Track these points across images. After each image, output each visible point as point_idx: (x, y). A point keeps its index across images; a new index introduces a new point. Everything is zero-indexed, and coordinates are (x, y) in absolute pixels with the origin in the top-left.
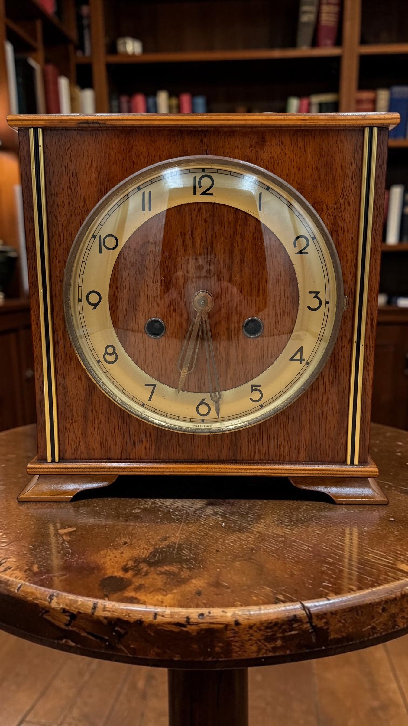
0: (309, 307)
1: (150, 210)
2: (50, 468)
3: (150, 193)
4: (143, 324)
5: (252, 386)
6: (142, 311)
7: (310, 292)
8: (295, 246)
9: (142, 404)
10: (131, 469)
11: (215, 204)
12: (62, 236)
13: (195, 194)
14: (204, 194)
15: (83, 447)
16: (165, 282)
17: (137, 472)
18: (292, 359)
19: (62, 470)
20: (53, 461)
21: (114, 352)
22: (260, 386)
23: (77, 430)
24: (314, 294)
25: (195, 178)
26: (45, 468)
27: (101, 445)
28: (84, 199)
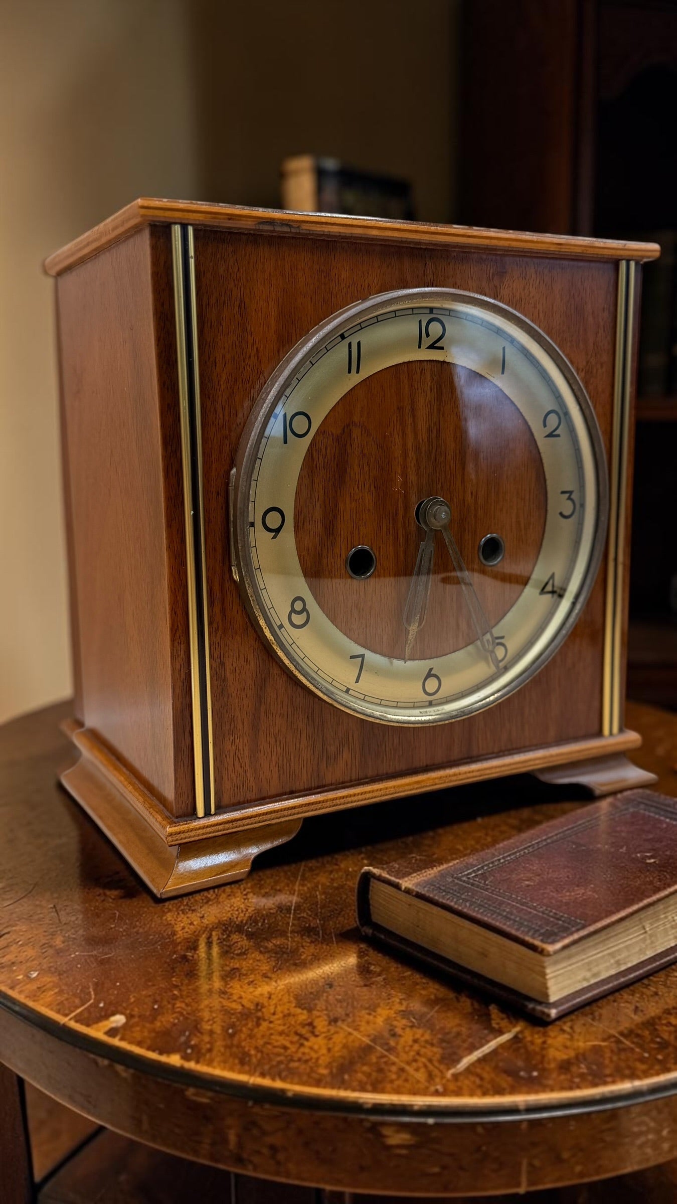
0: (561, 514)
2: (208, 827)
3: (359, 344)
4: (343, 556)
5: (493, 639)
6: (342, 536)
7: (563, 492)
8: (545, 426)
9: (345, 689)
12: (221, 416)
13: (419, 347)
14: (432, 347)
15: (252, 779)
16: (375, 487)
17: (344, 804)
18: (542, 592)
19: (227, 826)
20: (207, 814)
21: (304, 609)
22: (503, 637)
23: (242, 752)
24: (567, 495)
25: (420, 322)
26: (200, 828)
27: (279, 771)
28: (258, 352)
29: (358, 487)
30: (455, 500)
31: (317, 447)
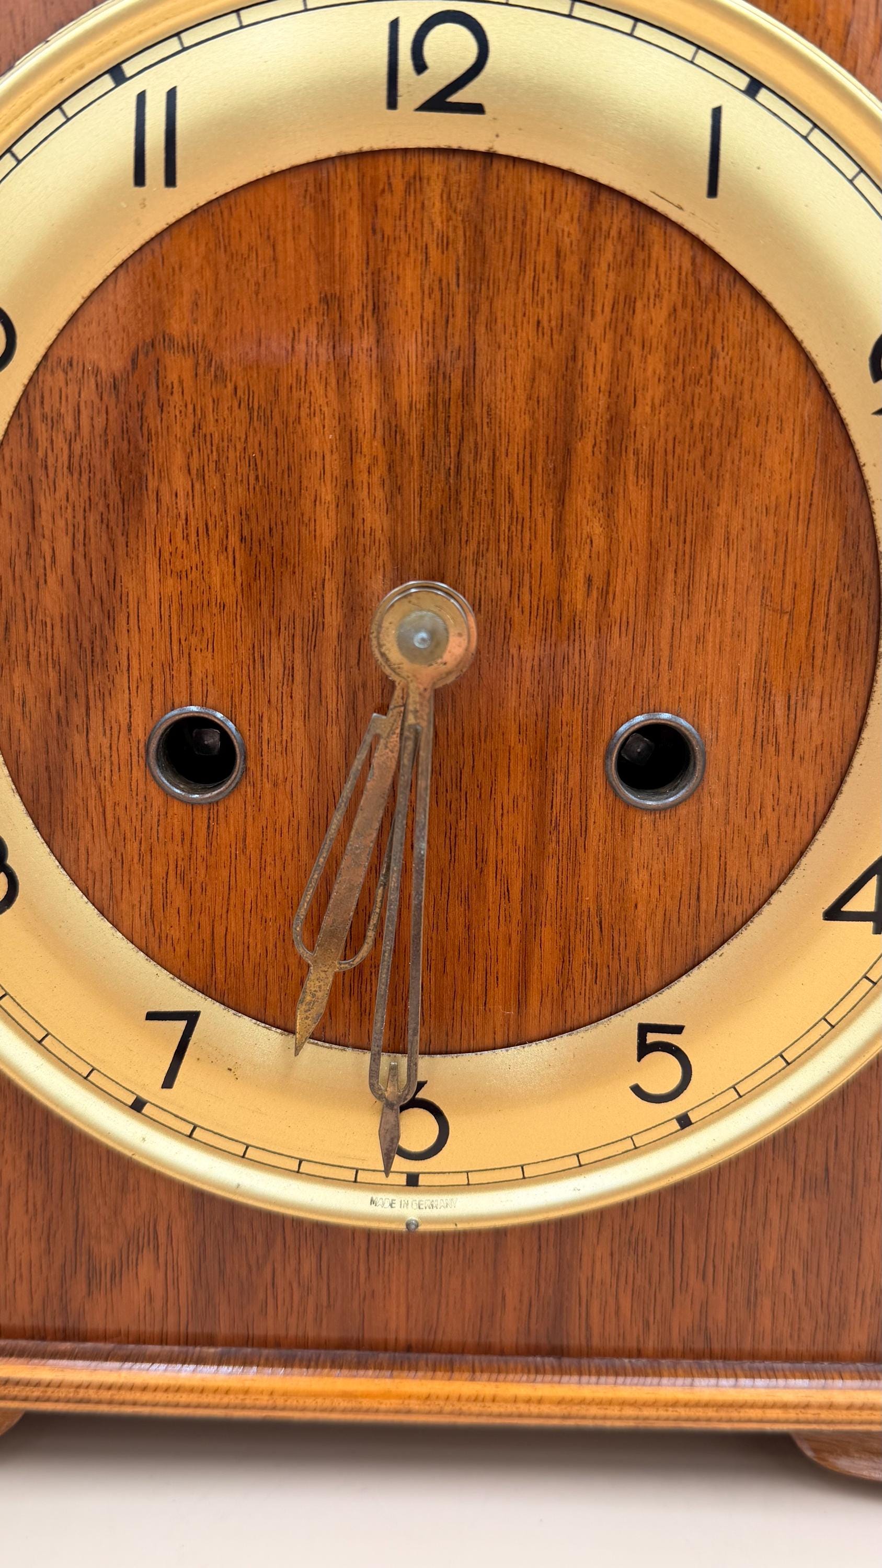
1: (170, 180)
3: (172, 95)
4: (140, 733)
5: (644, 1029)
6: (135, 673)
9: (130, 1100)
10: (82, 1393)
11: (490, 156)
13: (392, 103)
14: (439, 104)
16: (242, 539)
17: (110, 1402)
18: (834, 913)
22: (678, 1030)
25: (394, 27)
29: (186, 537)
30: (526, 597)
31: (47, 409)
